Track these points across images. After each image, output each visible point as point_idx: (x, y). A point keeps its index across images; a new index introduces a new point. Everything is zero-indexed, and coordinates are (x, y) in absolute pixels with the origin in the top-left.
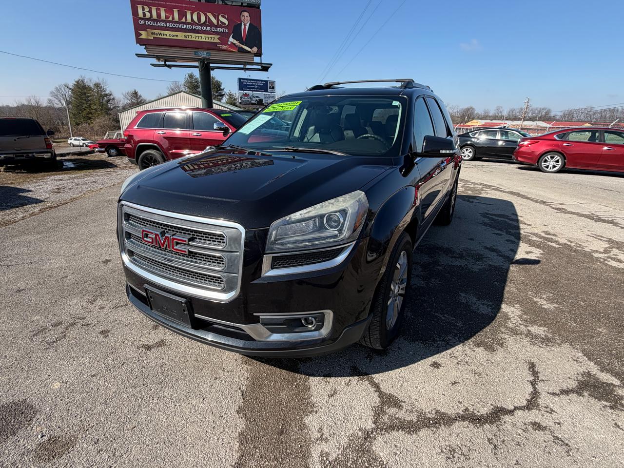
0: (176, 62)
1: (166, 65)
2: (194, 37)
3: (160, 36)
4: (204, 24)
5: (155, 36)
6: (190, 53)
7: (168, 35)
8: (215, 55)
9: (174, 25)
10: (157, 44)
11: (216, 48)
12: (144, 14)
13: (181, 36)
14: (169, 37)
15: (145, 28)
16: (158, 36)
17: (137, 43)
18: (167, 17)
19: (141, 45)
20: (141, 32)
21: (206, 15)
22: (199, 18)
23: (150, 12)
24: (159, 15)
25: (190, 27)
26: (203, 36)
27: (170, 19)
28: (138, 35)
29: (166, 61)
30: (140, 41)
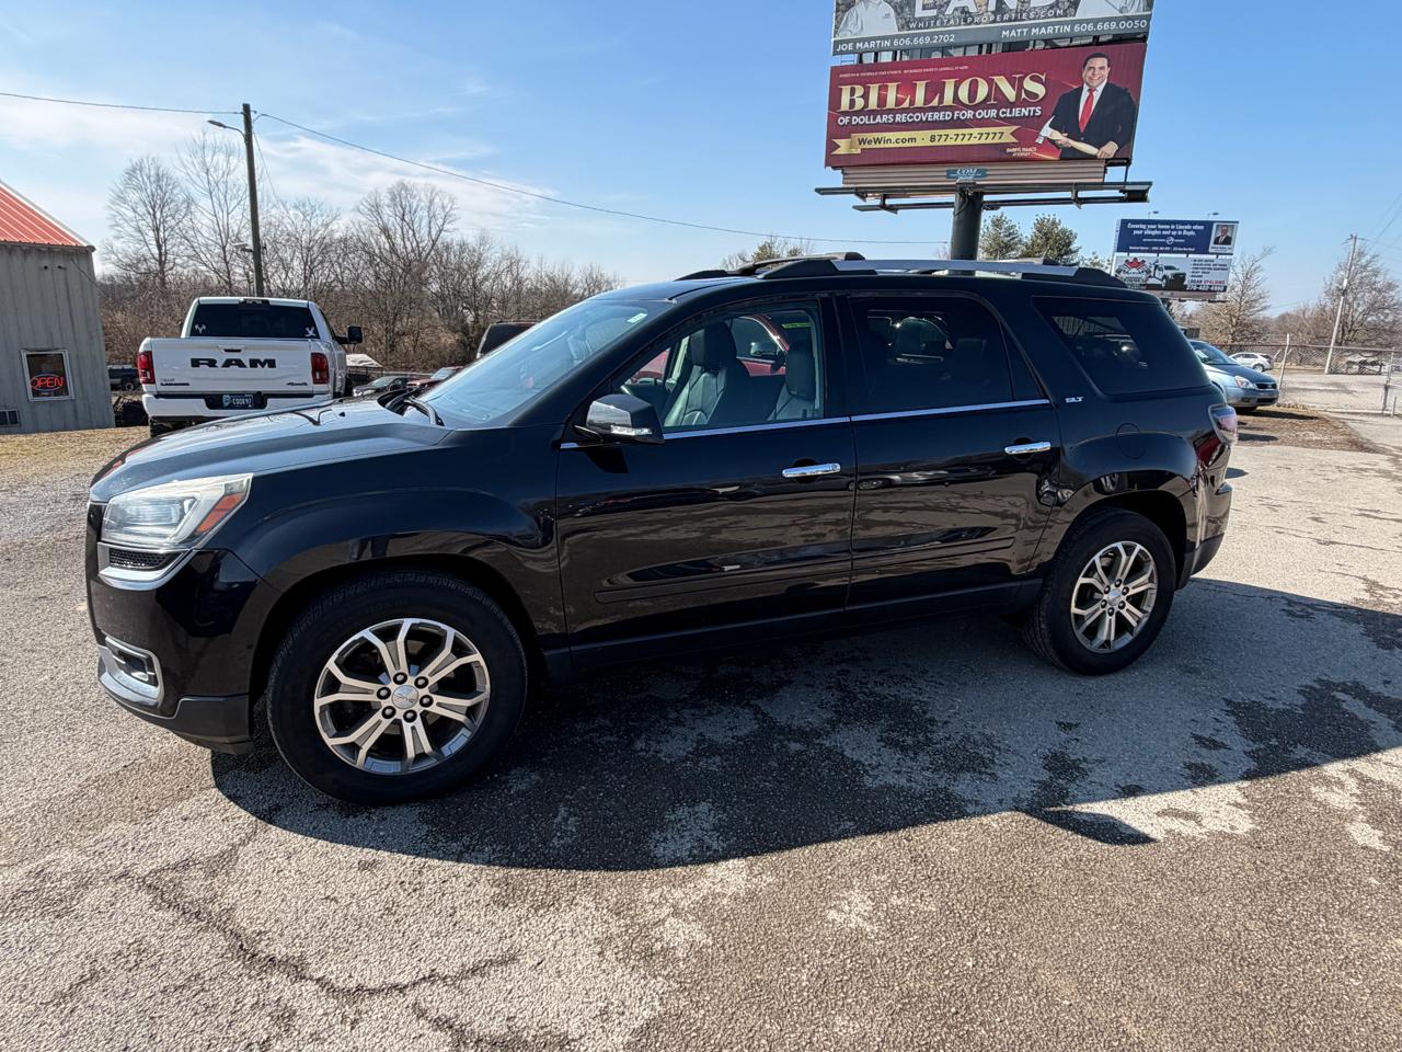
0: (908, 197)
1: (883, 207)
2: (952, 138)
3: (878, 146)
4: (984, 105)
5: (866, 146)
6: (937, 175)
7: (894, 139)
8: (997, 175)
9: (911, 117)
10: (867, 163)
11: (1004, 156)
12: (852, 103)
13: (922, 138)
14: (896, 145)
15: (846, 132)
16: (873, 146)
17: (827, 164)
18: (899, 102)
19: (835, 168)
20: (837, 141)
21: (990, 83)
22: (973, 93)
23: (865, 97)
24: (882, 100)
25: (948, 116)
26: (975, 131)
27: (906, 104)
28: (831, 146)
29: (885, 197)
30: (833, 161)
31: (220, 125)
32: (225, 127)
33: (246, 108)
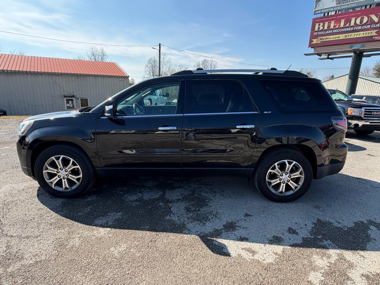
0: (337, 55)
1: (328, 58)
2: (353, 35)
3: (326, 40)
4: (366, 24)
5: (323, 40)
6: (347, 48)
7: (332, 38)
8: (368, 46)
9: (338, 31)
10: (322, 45)
11: (372, 40)
12: (319, 28)
13: (342, 37)
14: (333, 39)
15: (316, 37)
16: (325, 40)
17: (309, 47)
18: (335, 26)
19: (312, 48)
20: (313, 40)
21: (368, 17)
22: (361, 21)
23: (323, 26)
24: (329, 26)
25: (352, 29)
26: (361, 33)
27: (337, 27)
28: (311, 41)
29: (329, 55)
30: (311, 46)
31: (154, 48)
32: (155, 49)
33: (160, 44)
